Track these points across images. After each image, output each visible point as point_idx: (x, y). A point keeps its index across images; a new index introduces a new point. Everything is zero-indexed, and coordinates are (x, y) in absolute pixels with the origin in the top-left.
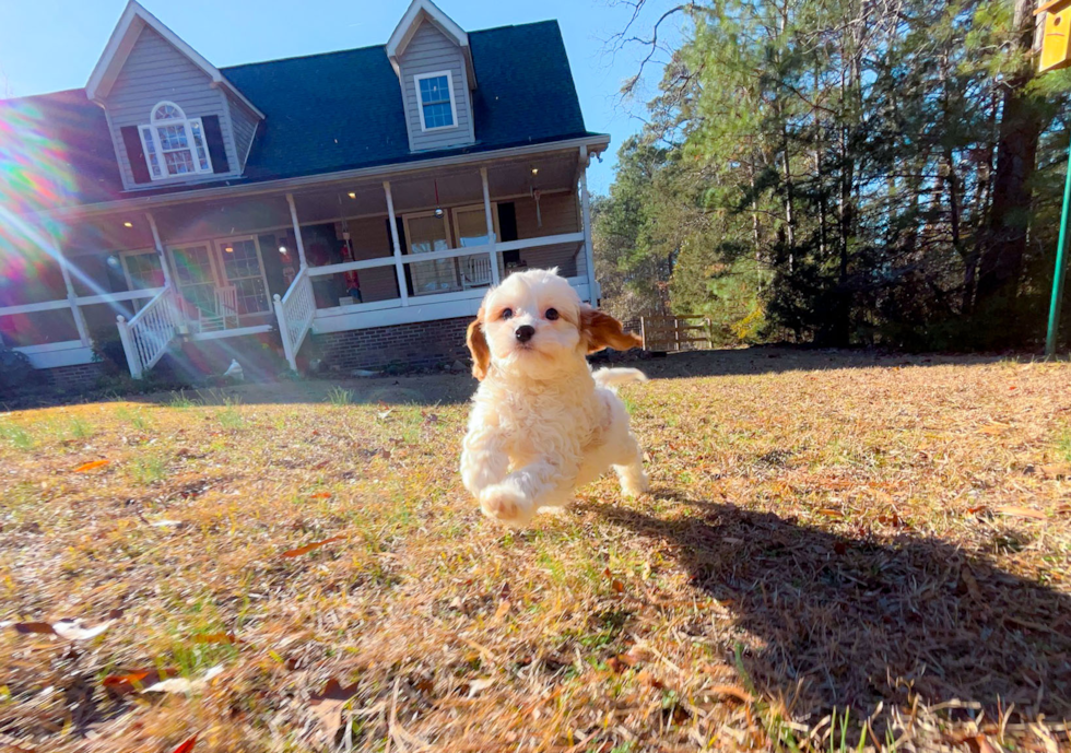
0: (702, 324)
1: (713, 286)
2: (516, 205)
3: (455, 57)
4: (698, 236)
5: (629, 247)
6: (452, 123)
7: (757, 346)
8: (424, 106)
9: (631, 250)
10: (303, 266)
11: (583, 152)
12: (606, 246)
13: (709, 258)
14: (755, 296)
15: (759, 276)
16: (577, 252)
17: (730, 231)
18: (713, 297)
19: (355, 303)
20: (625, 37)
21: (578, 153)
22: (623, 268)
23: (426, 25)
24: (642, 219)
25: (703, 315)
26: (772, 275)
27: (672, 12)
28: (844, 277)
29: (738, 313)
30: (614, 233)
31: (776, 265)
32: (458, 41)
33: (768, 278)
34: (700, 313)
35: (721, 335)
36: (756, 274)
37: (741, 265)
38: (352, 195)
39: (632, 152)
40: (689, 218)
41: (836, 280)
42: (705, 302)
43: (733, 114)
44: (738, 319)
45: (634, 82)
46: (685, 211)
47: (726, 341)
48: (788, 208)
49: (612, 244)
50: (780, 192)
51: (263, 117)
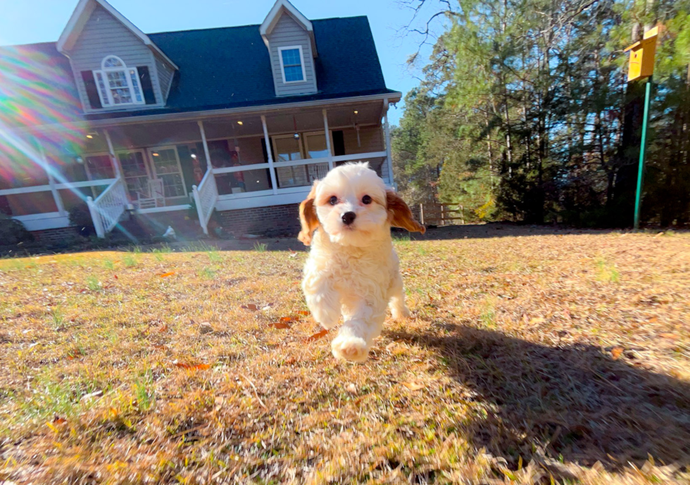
0: (458, 209)
1: (464, 186)
2: (344, 133)
3: (304, 37)
4: (455, 154)
5: (412, 159)
6: (302, 78)
7: (490, 223)
8: (285, 67)
9: (413, 161)
10: (210, 168)
11: (386, 102)
12: (398, 158)
13: (461, 168)
14: (489, 192)
15: (492, 180)
16: (382, 163)
17: (474, 151)
18: (464, 192)
19: (242, 192)
20: (409, 29)
21: (383, 103)
22: (408, 172)
23: (285, 16)
24: (420, 142)
25: (459, 204)
26: (499, 179)
27: (437, 15)
28: (541, 182)
29: (479, 202)
30: (403, 150)
31: (501, 173)
32: (306, 27)
33: (497, 181)
34: (456, 202)
35: (469, 216)
36: (490, 178)
37: (481, 173)
38: (240, 123)
39: (414, 98)
40: (450, 143)
41: (536, 183)
42: (460, 195)
43: (475, 81)
44: (479, 206)
45: (415, 57)
46: (446, 139)
47: (472, 219)
48: (508, 139)
49: (402, 157)
50: (503, 129)
51: (177, 68)
